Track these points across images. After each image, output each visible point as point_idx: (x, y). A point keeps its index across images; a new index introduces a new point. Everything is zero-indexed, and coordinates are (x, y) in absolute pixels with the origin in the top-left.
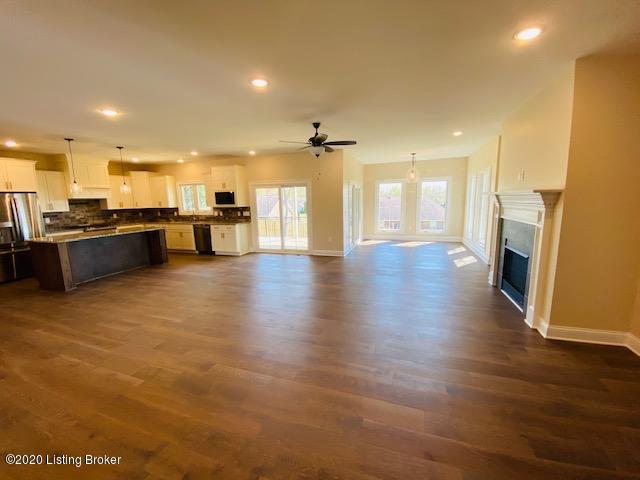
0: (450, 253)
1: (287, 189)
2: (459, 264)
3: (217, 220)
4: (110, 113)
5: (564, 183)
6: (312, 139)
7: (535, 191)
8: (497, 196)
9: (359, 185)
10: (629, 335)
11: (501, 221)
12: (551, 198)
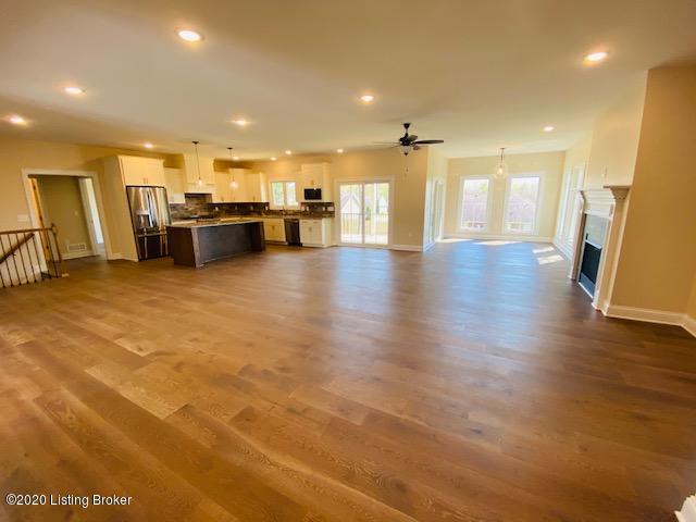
0: (535, 251)
1: (369, 185)
2: (542, 261)
3: (304, 214)
4: (242, 123)
5: (632, 179)
6: (401, 139)
7: (605, 187)
8: (582, 193)
9: (442, 181)
10: (686, 317)
11: (585, 216)
12: (620, 192)
